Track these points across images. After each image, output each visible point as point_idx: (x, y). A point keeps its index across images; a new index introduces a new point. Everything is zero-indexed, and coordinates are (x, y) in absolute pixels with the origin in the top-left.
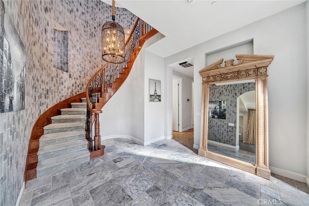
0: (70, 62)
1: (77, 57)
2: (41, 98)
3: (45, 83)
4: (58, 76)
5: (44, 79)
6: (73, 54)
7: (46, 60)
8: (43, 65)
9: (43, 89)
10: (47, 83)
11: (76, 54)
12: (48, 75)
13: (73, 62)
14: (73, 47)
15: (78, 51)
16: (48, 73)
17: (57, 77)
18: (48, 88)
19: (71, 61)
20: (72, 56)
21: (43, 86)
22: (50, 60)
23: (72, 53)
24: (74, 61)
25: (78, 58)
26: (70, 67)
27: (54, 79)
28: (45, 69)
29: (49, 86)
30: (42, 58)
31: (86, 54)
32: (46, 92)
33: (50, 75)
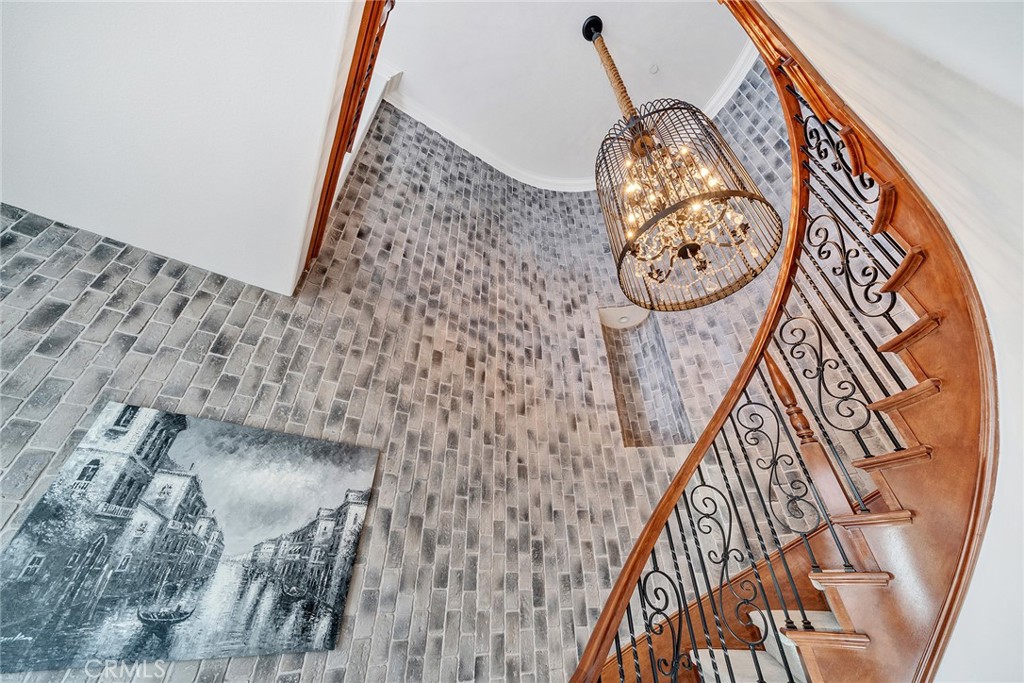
0: (691, 396)
1: (708, 360)
2: (580, 583)
3: (599, 519)
4: (655, 472)
5: (591, 503)
6: (690, 361)
7: (590, 433)
8: (578, 454)
9: (588, 545)
10: (607, 516)
11: (702, 352)
12: (604, 485)
13: (702, 390)
14: (683, 336)
15: (704, 336)
16: (603, 477)
17: (650, 476)
18: (616, 537)
19: (693, 386)
20: (690, 370)
21: (587, 532)
22: (606, 427)
23: (685, 358)
24: (705, 383)
25: (716, 363)
26: (697, 414)
27: (637, 492)
28: (588, 464)
29: (616, 526)
30: (569, 433)
31: (743, 322)
32: (607, 556)
33: (614, 478)
